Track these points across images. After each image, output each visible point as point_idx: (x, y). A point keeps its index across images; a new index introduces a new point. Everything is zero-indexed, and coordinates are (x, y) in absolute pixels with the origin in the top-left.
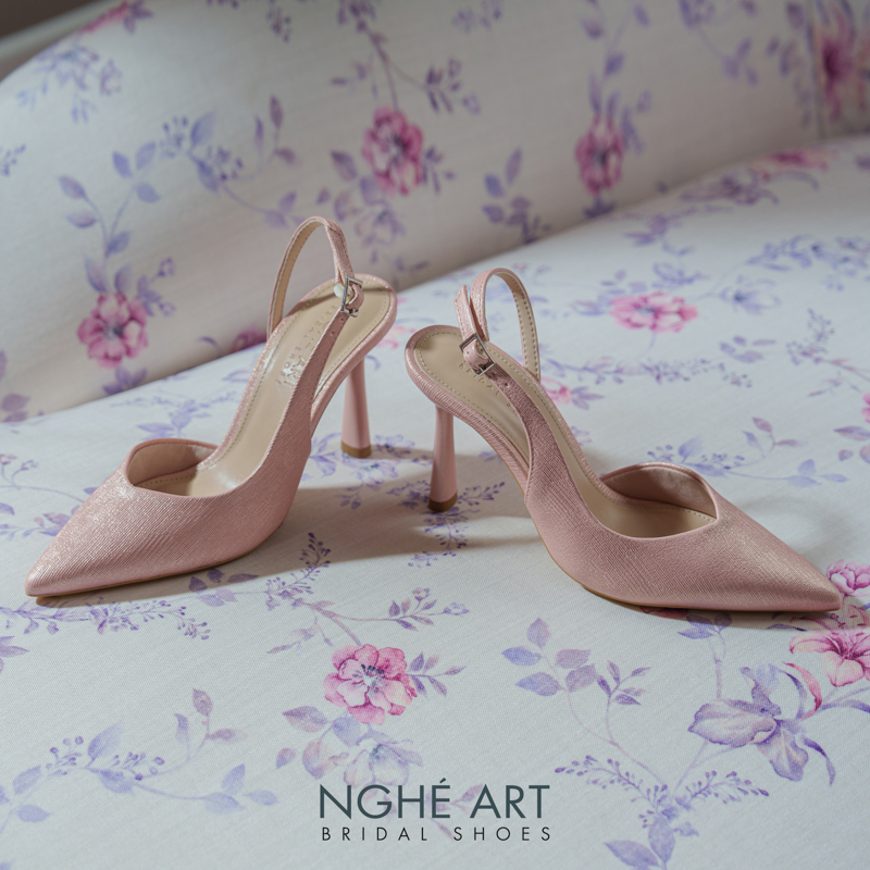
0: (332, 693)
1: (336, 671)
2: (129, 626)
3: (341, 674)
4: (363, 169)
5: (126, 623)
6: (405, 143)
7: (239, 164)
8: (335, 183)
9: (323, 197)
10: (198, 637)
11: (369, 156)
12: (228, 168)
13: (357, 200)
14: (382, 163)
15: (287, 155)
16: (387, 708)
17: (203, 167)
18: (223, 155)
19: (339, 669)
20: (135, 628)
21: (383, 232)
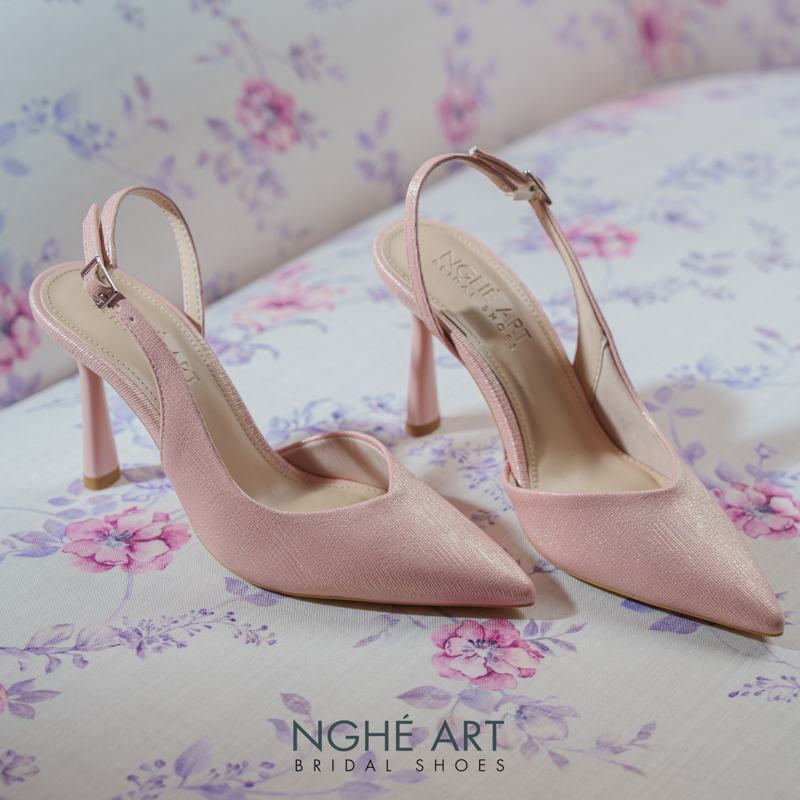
0: (446, 671)
1: (443, 651)
2: (174, 644)
3: (448, 652)
4: (240, 132)
5: (169, 641)
6: (278, 108)
7: (112, 134)
8: (213, 145)
9: (203, 159)
10: (264, 644)
11: (243, 121)
12: (101, 139)
13: (237, 160)
14: (257, 125)
15: (161, 124)
16: (515, 673)
17: (73, 140)
18: (93, 128)
19: (444, 648)
20: (182, 645)
21: (266, 195)
